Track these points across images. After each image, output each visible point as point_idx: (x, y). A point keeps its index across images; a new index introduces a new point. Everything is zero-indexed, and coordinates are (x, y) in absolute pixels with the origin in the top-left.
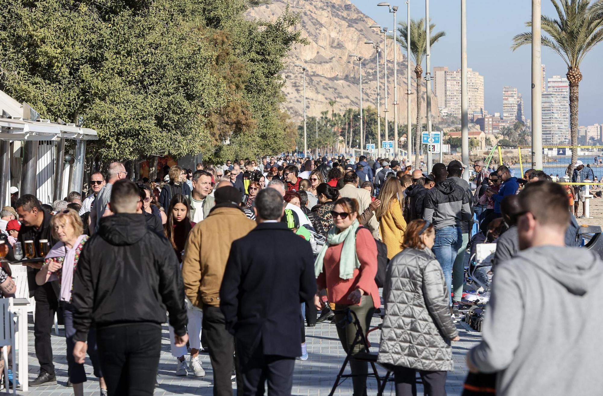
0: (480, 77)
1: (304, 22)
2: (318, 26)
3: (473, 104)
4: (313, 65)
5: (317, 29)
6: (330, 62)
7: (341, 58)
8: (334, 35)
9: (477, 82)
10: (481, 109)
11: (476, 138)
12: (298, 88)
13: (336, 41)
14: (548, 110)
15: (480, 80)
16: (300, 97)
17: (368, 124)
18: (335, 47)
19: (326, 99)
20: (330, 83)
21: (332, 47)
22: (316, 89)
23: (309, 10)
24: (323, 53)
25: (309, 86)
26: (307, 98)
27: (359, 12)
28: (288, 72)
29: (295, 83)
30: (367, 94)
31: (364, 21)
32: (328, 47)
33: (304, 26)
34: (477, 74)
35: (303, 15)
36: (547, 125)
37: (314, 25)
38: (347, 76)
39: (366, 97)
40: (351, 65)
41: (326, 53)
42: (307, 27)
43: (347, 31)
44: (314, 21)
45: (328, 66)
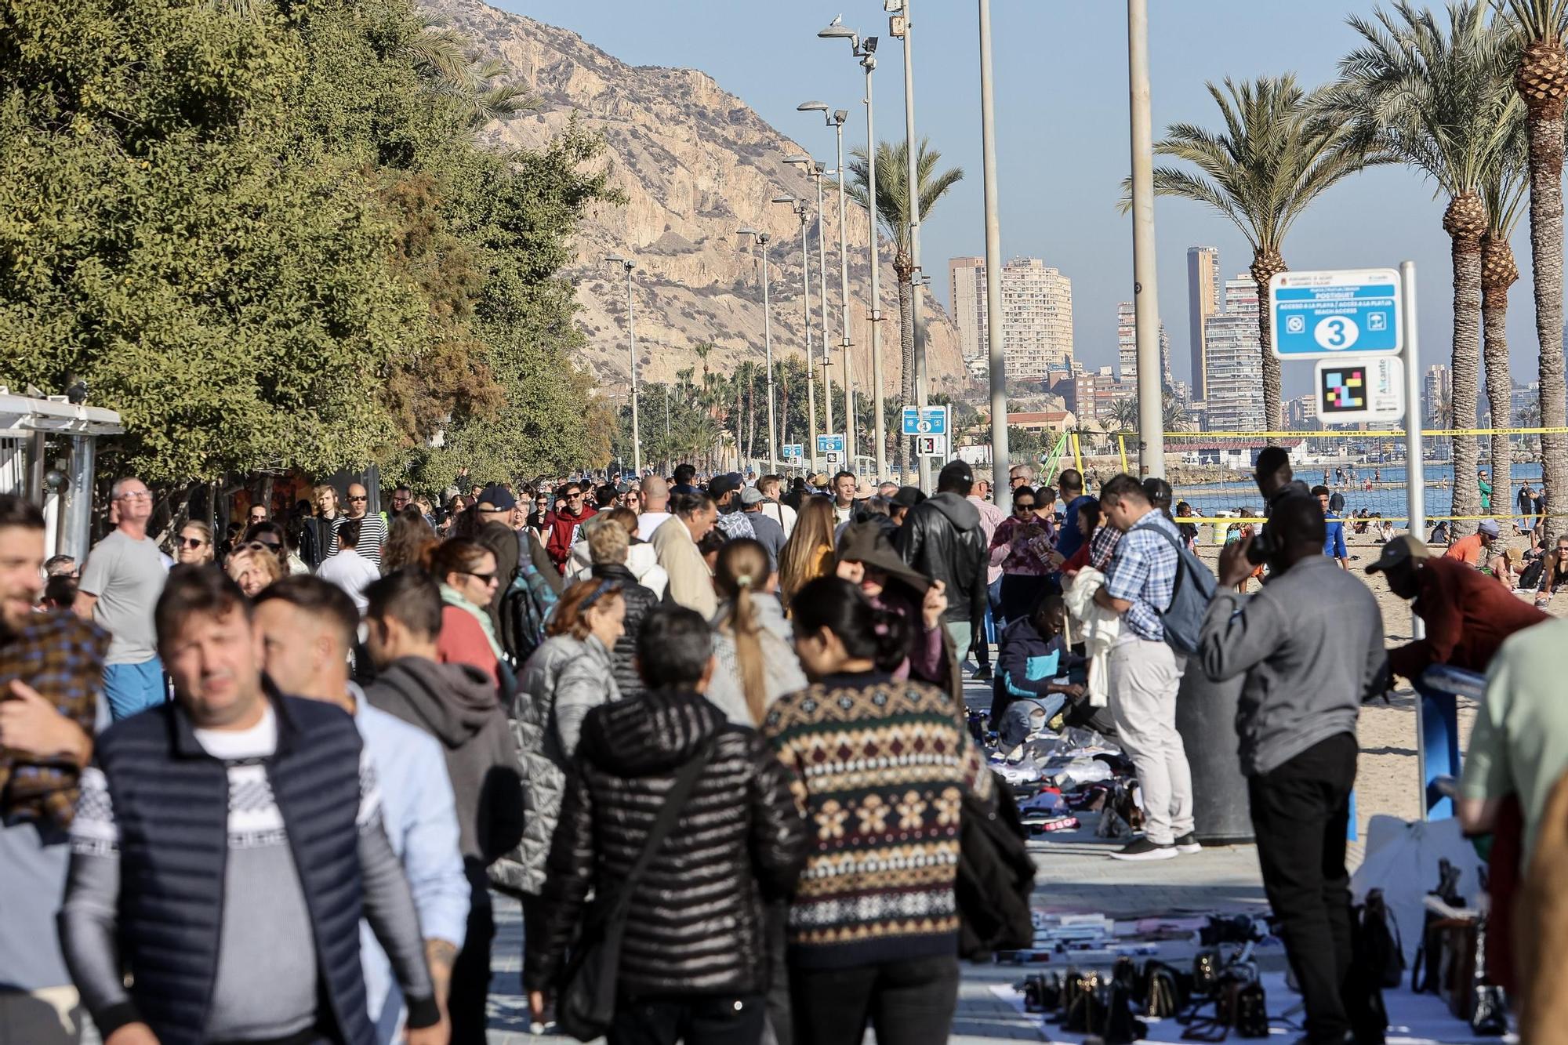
0: (1060, 280)
1: (631, 154)
2: (665, 164)
3: (1047, 347)
4: (656, 257)
5: (663, 170)
6: (699, 250)
7: (723, 239)
8: (704, 183)
9: (1056, 291)
10: (1067, 358)
11: (1053, 428)
12: (622, 315)
13: (711, 198)
14: (1227, 358)
15: (1061, 287)
16: (626, 336)
17: (791, 399)
18: (709, 214)
19: (690, 340)
20: (699, 302)
21: (700, 213)
22: (665, 317)
23: (644, 125)
24: (680, 228)
25: (647, 310)
26: (642, 340)
27: (764, 128)
28: (594, 278)
29: (614, 303)
30: (788, 326)
31: (776, 148)
32: (691, 212)
33: (633, 165)
34: (1055, 272)
35: (629, 137)
36: (1227, 394)
37: (657, 161)
38: (739, 283)
39: (785, 334)
40: (749, 257)
41: (688, 230)
42: (638, 167)
43: (736, 174)
44: (656, 150)
45: (692, 259)
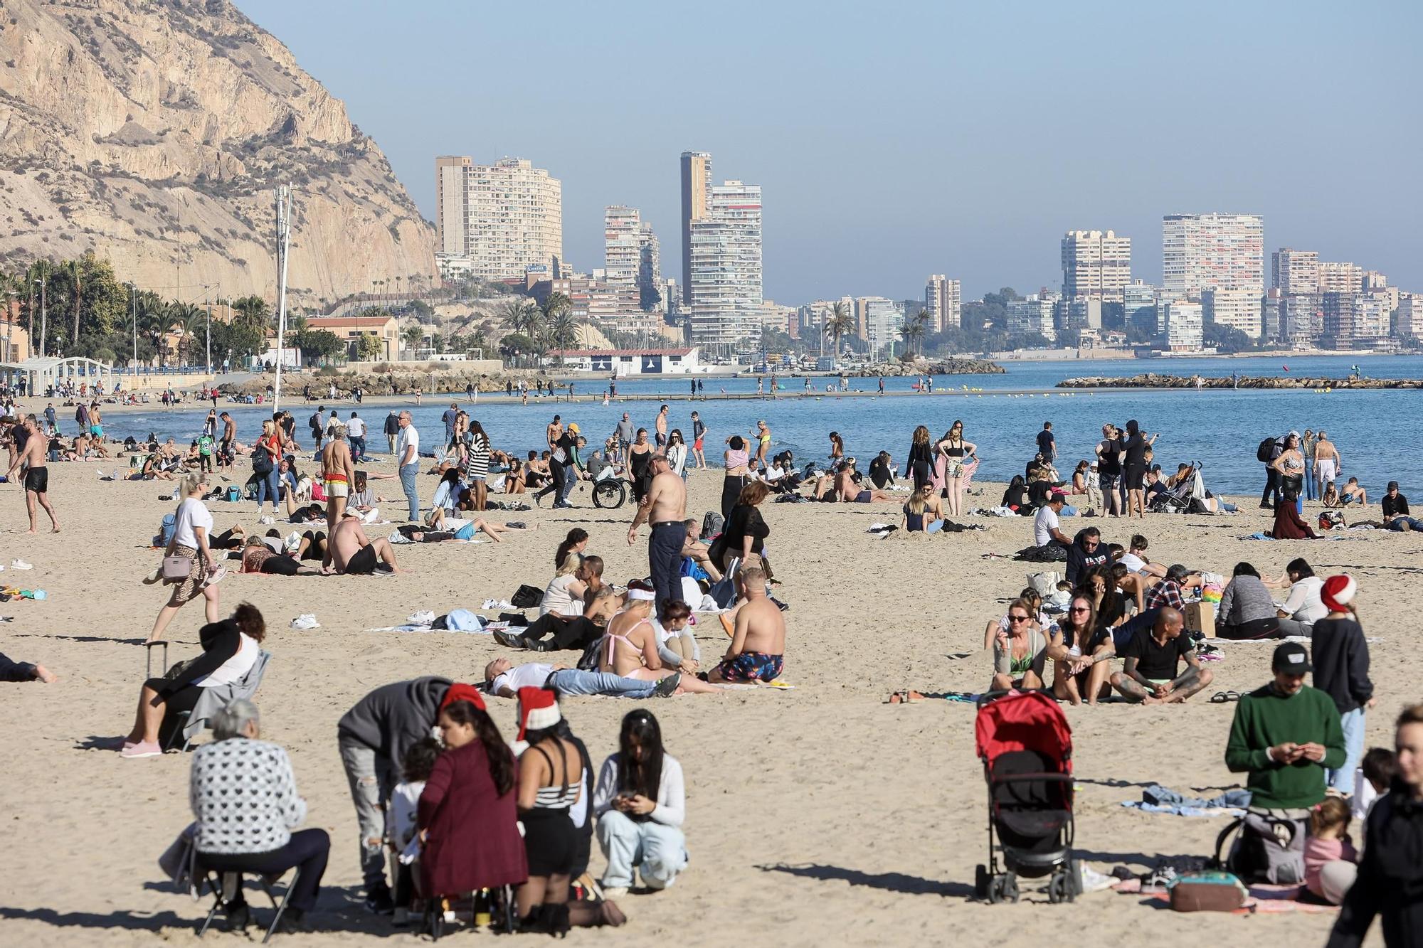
0: (549, 181)
1: (94, 42)
2: (129, 53)
3: (533, 248)
4: (116, 148)
5: (126, 60)
6: (161, 141)
7: (186, 131)
8: (174, 75)
9: (544, 193)
10: (555, 260)
12: (67, 205)
13: (178, 90)
14: (711, 264)
15: (550, 189)
16: (70, 227)
18: (175, 106)
19: (138, 232)
20: (151, 194)
21: (167, 104)
22: (113, 208)
23: (111, 14)
24: (141, 119)
25: (94, 201)
26: (87, 231)
27: (241, 20)
28: (41, 166)
29: (59, 193)
30: (248, 222)
31: (253, 41)
32: (156, 103)
33: (96, 53)
34: (544, 174)
35: (93, 25)
36: (710, 300)
37: (120, 49)
38: (201, 177)
39: (242, 229)
40: (211, 152)
41: (150, 121)
42: (101, 55)
43: (210, 66)
44: (120, 39)
45: (154, 151)
